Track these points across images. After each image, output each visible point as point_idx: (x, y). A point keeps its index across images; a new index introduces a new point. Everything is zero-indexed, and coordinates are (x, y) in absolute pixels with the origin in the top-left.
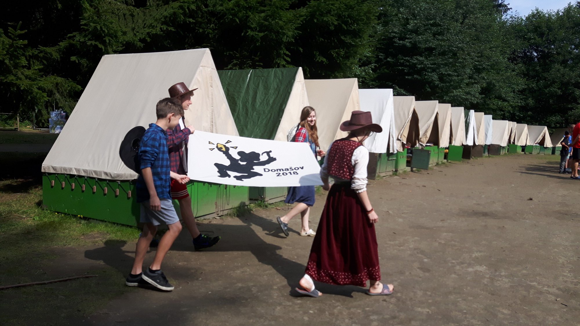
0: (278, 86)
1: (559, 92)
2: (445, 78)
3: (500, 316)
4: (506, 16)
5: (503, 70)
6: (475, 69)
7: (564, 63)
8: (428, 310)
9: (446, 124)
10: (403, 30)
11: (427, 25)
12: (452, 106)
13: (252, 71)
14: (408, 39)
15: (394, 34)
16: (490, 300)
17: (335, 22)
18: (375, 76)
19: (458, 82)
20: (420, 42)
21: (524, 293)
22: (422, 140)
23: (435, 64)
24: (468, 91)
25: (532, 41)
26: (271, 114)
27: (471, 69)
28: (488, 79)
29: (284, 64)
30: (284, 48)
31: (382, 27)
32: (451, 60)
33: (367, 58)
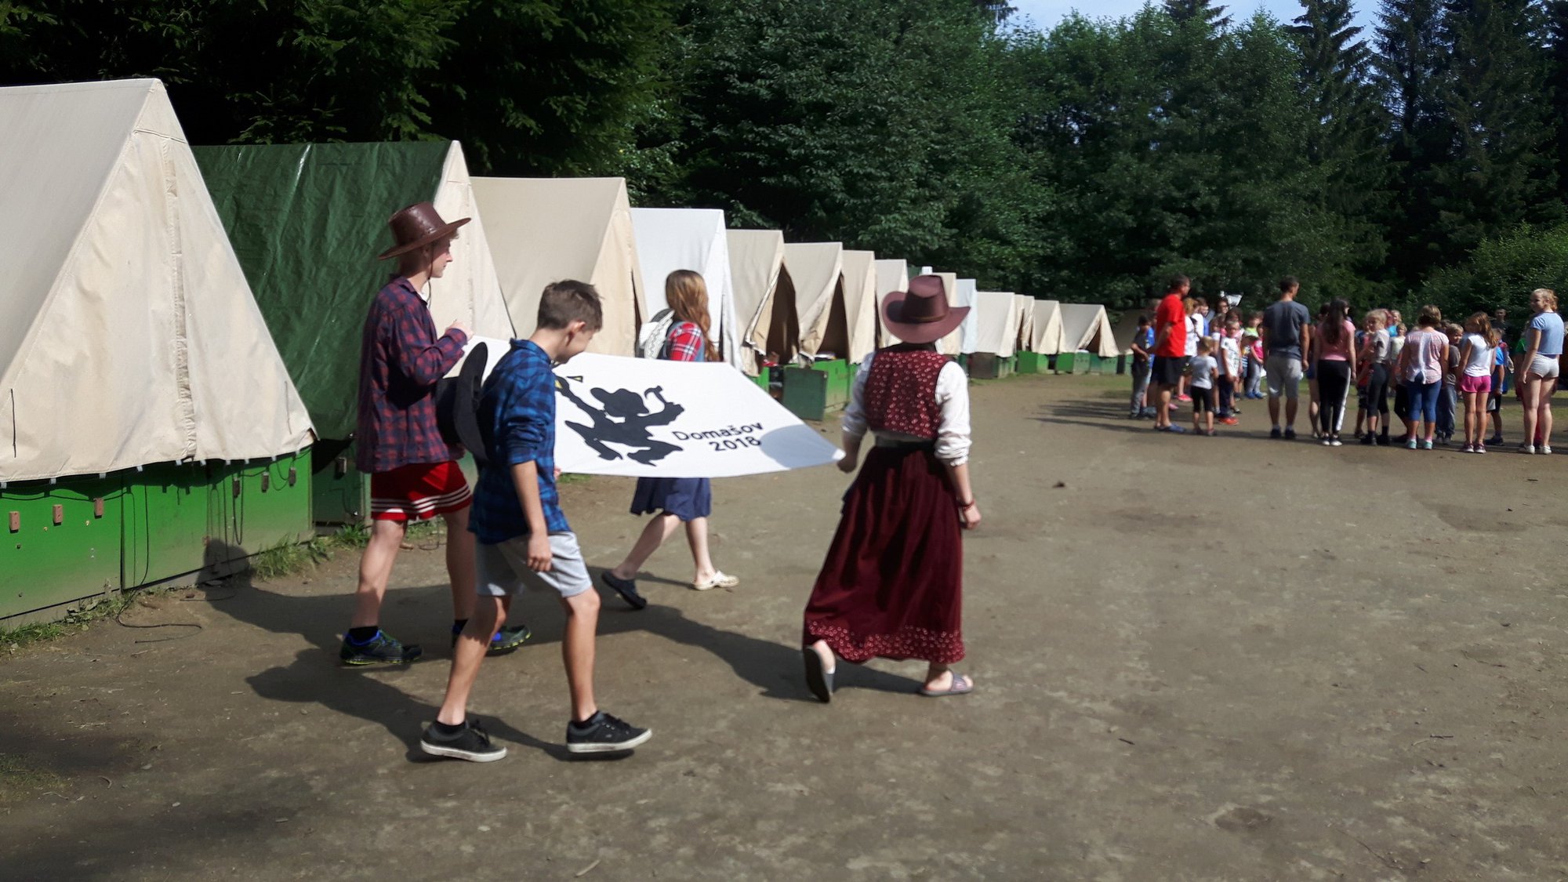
0: (390, 194)
1: (1130, 221)
2: (860, 184)
3: (978, 783)
4: (1005, 26)
5: (1000, 165)
6: (931, 162)
7: (1140, 148)
8: (799, 787)
9: (863, 302)
10: (750, 53)
11: (810, 43)
12: (877, 257)
13: (311, 149)
14: (763, 77)
15: (727, 64)
16: (956, 746)
17: (554, 18)
18: (684, 174)
19: (891, 196)
20: (793, 88)
21: (1037, 720)
22: (806, 344)
23: (832, 147)
24: (915, 218)
25: (1067, 93)
26: (374, 275)
27: (923, 162)
28: (964, 188)
29: (413, 131)
30: (410, 86)
31: (693, 42)
32: (872, 138)
33: (659, 124)
